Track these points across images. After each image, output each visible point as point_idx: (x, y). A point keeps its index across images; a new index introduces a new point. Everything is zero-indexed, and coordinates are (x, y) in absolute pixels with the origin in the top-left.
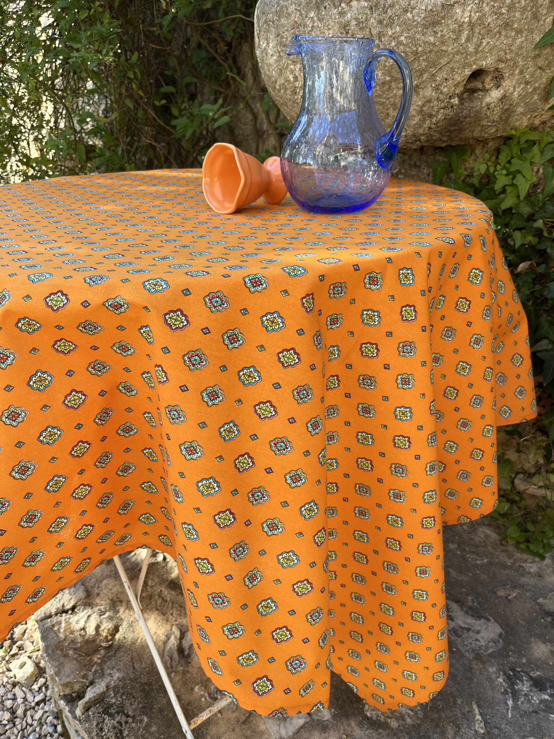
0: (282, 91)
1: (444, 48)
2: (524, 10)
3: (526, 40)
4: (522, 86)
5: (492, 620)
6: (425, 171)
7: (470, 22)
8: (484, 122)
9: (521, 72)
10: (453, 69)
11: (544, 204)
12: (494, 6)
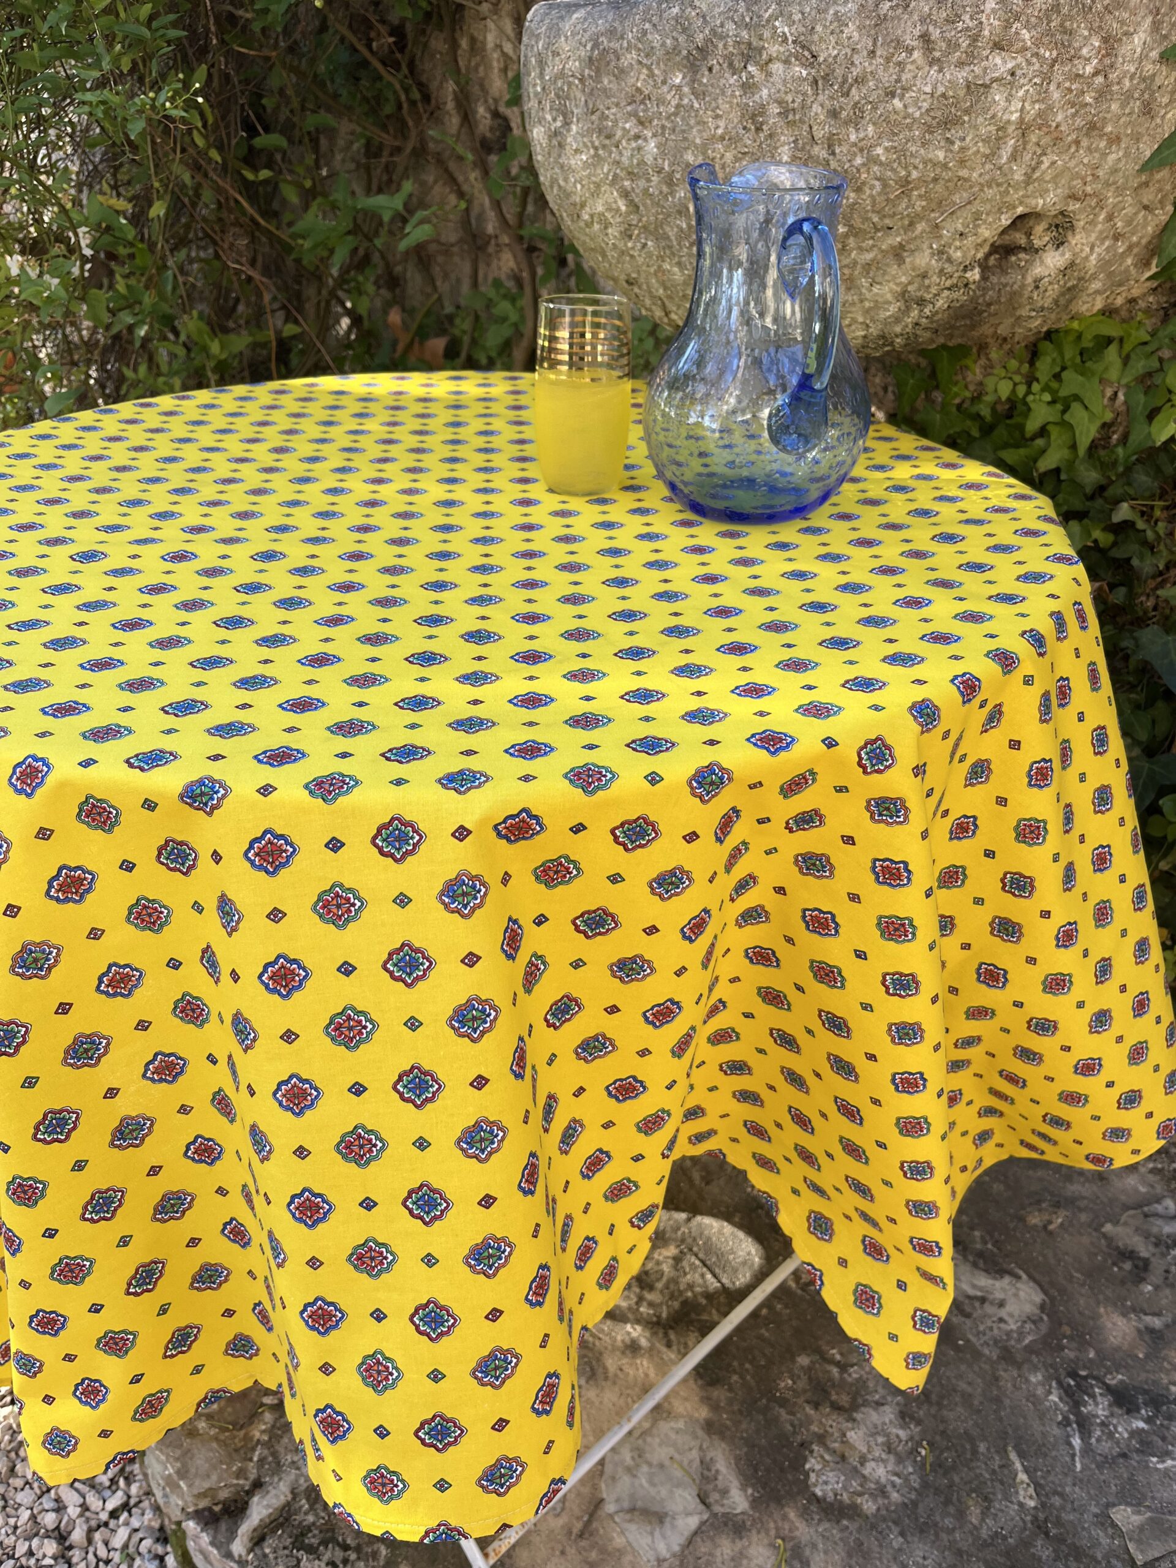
0: (596, 227)
1: (964, 173)
2: (1128, 96)
3: (1127, 154)
4: (1107, 243)
5: (1024, 1276)
6: (877, 380)
7: (1021, 120)
8: (1024, 312)
9: (1110, 218)
10: (977, 217)
11: (1129, 469)
12: (1070, 90)
